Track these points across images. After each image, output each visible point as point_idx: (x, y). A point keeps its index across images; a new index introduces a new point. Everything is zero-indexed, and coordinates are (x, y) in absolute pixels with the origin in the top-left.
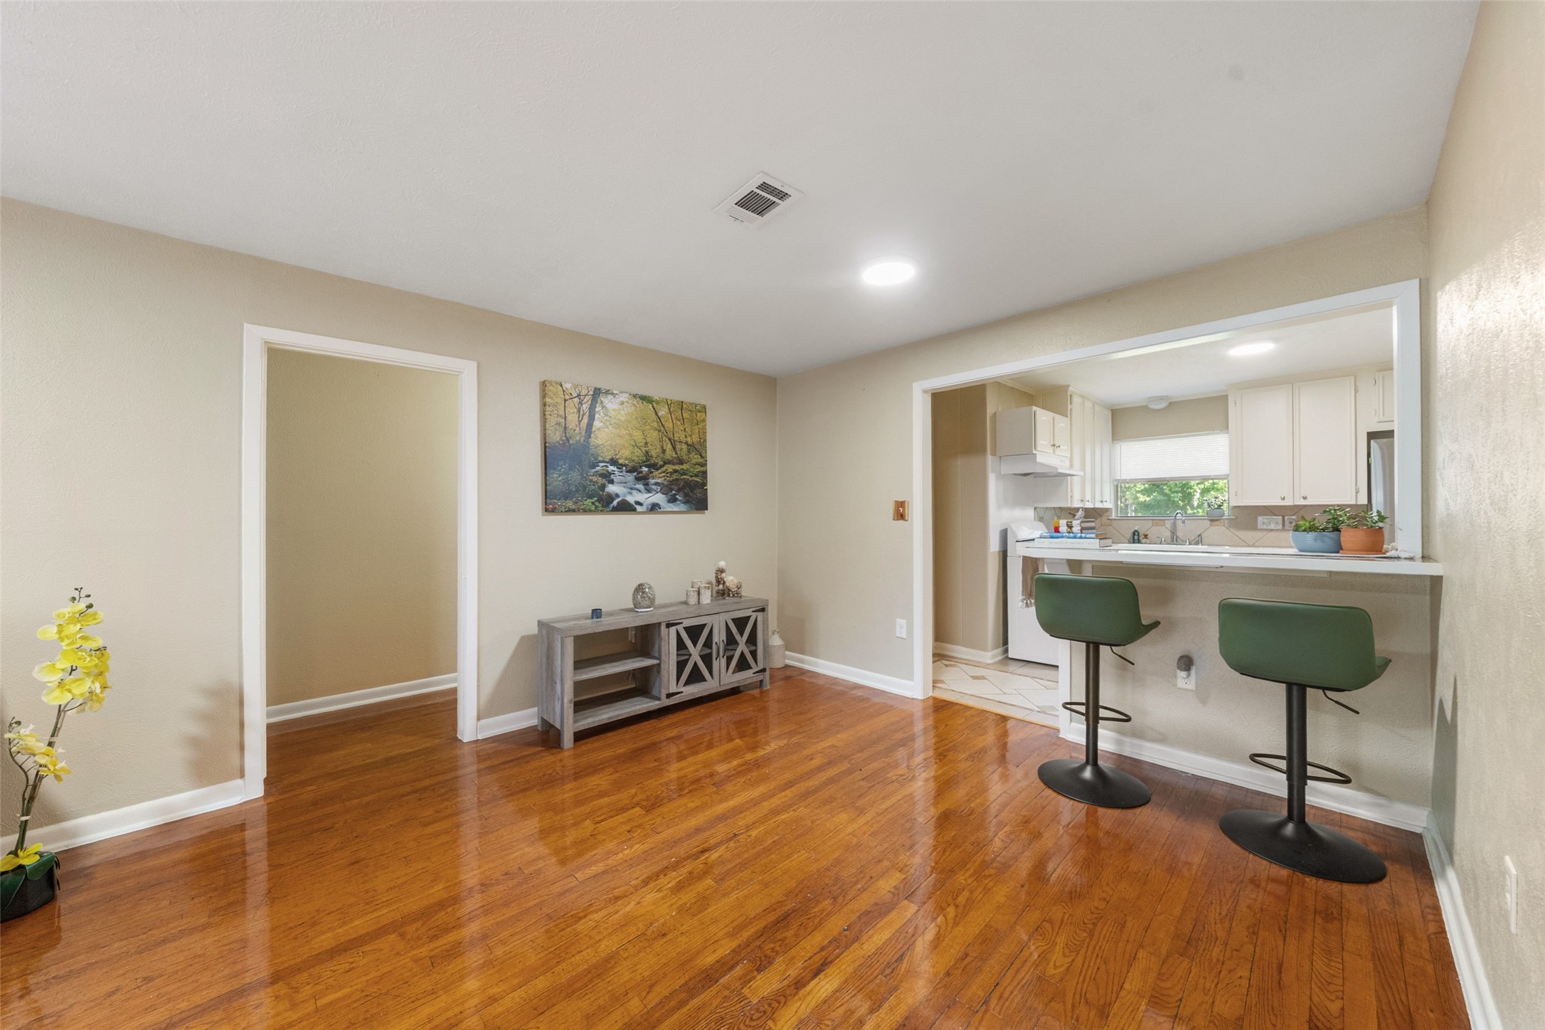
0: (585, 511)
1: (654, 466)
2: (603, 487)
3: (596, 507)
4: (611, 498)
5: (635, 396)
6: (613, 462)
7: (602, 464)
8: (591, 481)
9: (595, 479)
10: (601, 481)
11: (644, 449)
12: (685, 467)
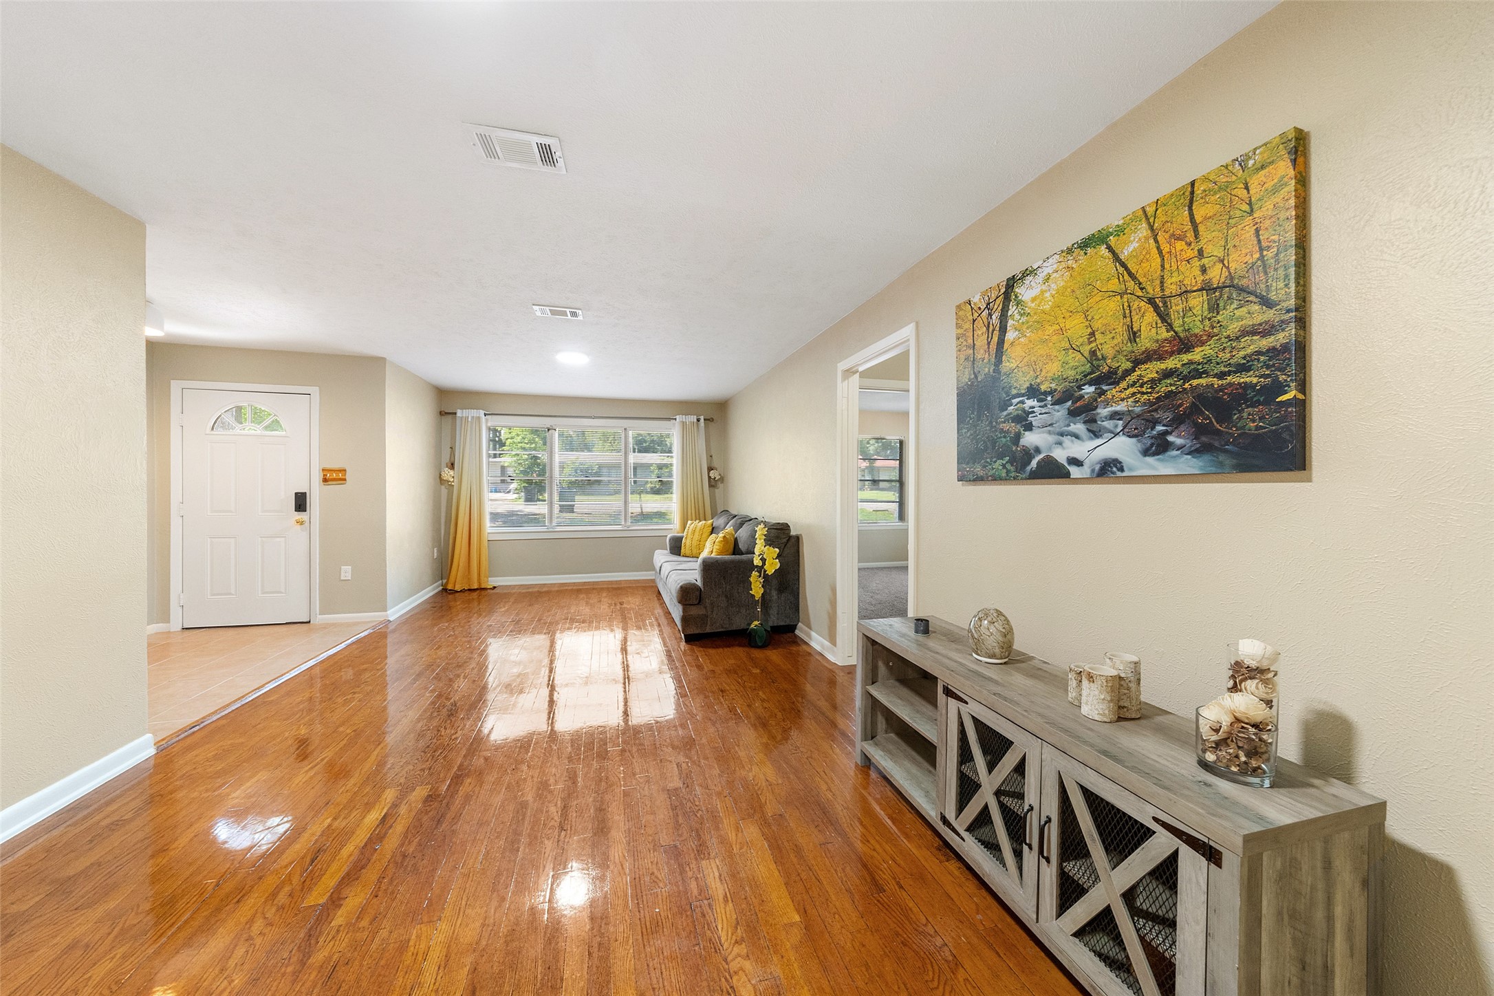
0: (996, 479)
1: (1112, 378)
2: (1018, 437)
3: (1008, 472)
4: (1028, 454)
5: (1070, 251)
6: (1033, 392)
7: (1015, 401)
8: (1002, 431)
9: (1006, 426)
10: (1013, 427)
11: (1086, 350)
12: (1197, 355)
